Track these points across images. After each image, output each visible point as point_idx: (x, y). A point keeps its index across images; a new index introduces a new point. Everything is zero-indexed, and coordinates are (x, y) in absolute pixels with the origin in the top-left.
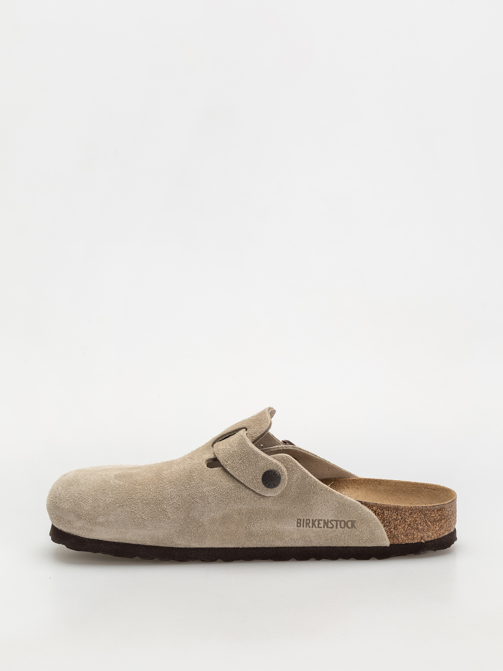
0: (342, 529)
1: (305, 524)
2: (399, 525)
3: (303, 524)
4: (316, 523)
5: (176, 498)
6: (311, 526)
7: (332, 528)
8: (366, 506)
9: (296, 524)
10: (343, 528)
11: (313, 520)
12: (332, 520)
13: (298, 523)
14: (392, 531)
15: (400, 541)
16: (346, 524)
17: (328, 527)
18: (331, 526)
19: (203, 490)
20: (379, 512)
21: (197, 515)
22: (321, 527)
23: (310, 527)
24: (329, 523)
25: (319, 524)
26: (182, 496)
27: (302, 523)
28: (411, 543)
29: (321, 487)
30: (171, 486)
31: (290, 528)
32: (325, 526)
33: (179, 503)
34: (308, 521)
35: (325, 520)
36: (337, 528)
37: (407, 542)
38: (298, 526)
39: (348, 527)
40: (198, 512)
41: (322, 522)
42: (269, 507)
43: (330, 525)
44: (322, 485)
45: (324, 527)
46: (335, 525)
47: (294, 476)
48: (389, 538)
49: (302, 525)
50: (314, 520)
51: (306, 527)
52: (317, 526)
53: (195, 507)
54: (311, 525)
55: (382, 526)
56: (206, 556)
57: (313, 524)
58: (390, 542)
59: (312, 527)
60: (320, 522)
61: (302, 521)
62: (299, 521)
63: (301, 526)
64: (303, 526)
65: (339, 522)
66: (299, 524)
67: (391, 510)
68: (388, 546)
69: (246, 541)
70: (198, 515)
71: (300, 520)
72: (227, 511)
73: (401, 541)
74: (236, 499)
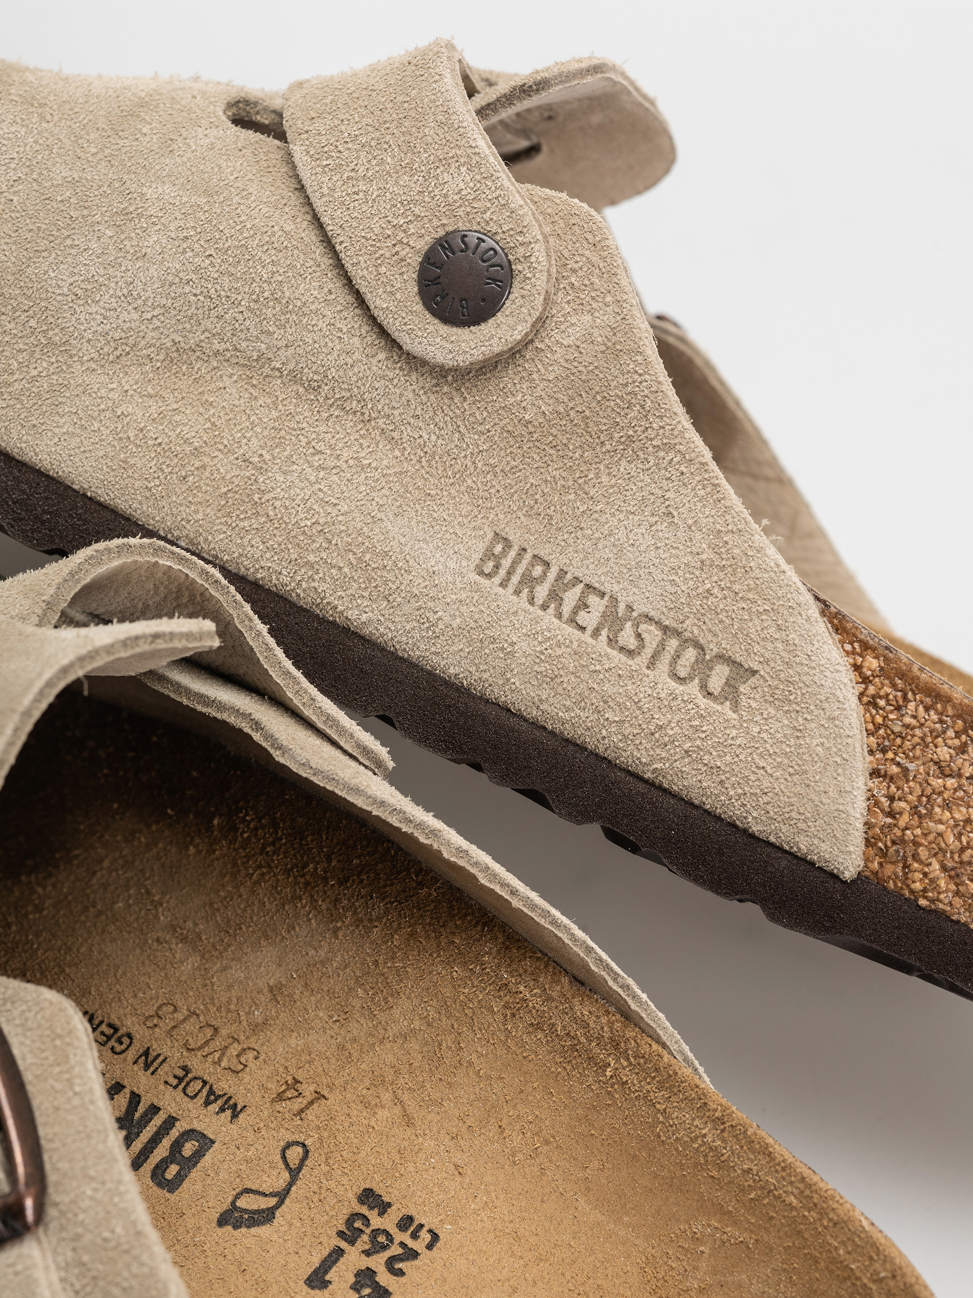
0: (673, 684)
1: (515, 579)
2: (947, 806)
3: (509, 573)
4: (571, 597)
5: (14, 169)
6: (539, 601)
7: (630, 653)
8: (837, 632)
9: (476, 557)
10: (681, 680)
11: (562, 573)
12: (649, 619)
13: (489, 554)
14: (901, 814)
15: (913, 886)
16: (703, 666)
17: (611, 642)
18: (632, 643)
19: (145, 190)
20: (882, 693)
21: (59, 287)
22: (583, 629)
23: (531, 601)
24: (629, 624)
25: (582, 605)
26: (41, 174)
27: (506, 563)
28: (958, 922)
29: (676, 432)
30: (24, 117)
31: (442, 559)
32: (604, 632)
33: (12, 197)
34: (538, 571)
35: (614, 600)
36: (651, 665)
37: (941, 906)
38: (481, 573)
39: (703, 687)
40: (73, 274)
41: (597, 604)
42: (396, 412)
43: (627, 637)
44: (680, 427)
45: (596, 633)
46: (648, 652)
47: (574, 320)
48: (868, 843)
49: (502, 572)
50: (569, 576)
51: (517, 592)
52: (566, 610)
53: (72, 246)
54: (542, 592)
55: (862, 763)
56: (14, 503)
57: (555, 596)
58: (862, 863)
59: (544, 607)
60: (593, 600)
61: (512, 554)
62: (498, 549)
63: (497, 580)
64: (503, 584)
65: (673, 643)
66: (491, 564)
67: (941, 714)
68: (849, 874)
69: (218, 521)
70: (66, 290)
71: (508, 544)
72: (203, 337)
73: (917, 886)
74: (266, 294)
